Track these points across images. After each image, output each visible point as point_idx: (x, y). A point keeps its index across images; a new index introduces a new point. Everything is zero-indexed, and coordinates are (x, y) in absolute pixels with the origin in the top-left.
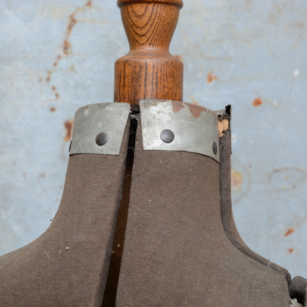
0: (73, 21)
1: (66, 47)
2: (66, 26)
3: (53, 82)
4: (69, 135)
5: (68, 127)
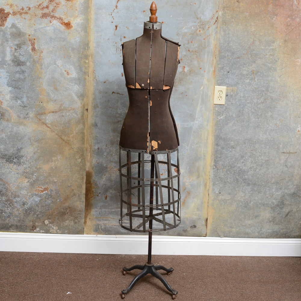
1: (116, 7)
2: (117, 2)
4: (116, 29)
5: (116, 27)
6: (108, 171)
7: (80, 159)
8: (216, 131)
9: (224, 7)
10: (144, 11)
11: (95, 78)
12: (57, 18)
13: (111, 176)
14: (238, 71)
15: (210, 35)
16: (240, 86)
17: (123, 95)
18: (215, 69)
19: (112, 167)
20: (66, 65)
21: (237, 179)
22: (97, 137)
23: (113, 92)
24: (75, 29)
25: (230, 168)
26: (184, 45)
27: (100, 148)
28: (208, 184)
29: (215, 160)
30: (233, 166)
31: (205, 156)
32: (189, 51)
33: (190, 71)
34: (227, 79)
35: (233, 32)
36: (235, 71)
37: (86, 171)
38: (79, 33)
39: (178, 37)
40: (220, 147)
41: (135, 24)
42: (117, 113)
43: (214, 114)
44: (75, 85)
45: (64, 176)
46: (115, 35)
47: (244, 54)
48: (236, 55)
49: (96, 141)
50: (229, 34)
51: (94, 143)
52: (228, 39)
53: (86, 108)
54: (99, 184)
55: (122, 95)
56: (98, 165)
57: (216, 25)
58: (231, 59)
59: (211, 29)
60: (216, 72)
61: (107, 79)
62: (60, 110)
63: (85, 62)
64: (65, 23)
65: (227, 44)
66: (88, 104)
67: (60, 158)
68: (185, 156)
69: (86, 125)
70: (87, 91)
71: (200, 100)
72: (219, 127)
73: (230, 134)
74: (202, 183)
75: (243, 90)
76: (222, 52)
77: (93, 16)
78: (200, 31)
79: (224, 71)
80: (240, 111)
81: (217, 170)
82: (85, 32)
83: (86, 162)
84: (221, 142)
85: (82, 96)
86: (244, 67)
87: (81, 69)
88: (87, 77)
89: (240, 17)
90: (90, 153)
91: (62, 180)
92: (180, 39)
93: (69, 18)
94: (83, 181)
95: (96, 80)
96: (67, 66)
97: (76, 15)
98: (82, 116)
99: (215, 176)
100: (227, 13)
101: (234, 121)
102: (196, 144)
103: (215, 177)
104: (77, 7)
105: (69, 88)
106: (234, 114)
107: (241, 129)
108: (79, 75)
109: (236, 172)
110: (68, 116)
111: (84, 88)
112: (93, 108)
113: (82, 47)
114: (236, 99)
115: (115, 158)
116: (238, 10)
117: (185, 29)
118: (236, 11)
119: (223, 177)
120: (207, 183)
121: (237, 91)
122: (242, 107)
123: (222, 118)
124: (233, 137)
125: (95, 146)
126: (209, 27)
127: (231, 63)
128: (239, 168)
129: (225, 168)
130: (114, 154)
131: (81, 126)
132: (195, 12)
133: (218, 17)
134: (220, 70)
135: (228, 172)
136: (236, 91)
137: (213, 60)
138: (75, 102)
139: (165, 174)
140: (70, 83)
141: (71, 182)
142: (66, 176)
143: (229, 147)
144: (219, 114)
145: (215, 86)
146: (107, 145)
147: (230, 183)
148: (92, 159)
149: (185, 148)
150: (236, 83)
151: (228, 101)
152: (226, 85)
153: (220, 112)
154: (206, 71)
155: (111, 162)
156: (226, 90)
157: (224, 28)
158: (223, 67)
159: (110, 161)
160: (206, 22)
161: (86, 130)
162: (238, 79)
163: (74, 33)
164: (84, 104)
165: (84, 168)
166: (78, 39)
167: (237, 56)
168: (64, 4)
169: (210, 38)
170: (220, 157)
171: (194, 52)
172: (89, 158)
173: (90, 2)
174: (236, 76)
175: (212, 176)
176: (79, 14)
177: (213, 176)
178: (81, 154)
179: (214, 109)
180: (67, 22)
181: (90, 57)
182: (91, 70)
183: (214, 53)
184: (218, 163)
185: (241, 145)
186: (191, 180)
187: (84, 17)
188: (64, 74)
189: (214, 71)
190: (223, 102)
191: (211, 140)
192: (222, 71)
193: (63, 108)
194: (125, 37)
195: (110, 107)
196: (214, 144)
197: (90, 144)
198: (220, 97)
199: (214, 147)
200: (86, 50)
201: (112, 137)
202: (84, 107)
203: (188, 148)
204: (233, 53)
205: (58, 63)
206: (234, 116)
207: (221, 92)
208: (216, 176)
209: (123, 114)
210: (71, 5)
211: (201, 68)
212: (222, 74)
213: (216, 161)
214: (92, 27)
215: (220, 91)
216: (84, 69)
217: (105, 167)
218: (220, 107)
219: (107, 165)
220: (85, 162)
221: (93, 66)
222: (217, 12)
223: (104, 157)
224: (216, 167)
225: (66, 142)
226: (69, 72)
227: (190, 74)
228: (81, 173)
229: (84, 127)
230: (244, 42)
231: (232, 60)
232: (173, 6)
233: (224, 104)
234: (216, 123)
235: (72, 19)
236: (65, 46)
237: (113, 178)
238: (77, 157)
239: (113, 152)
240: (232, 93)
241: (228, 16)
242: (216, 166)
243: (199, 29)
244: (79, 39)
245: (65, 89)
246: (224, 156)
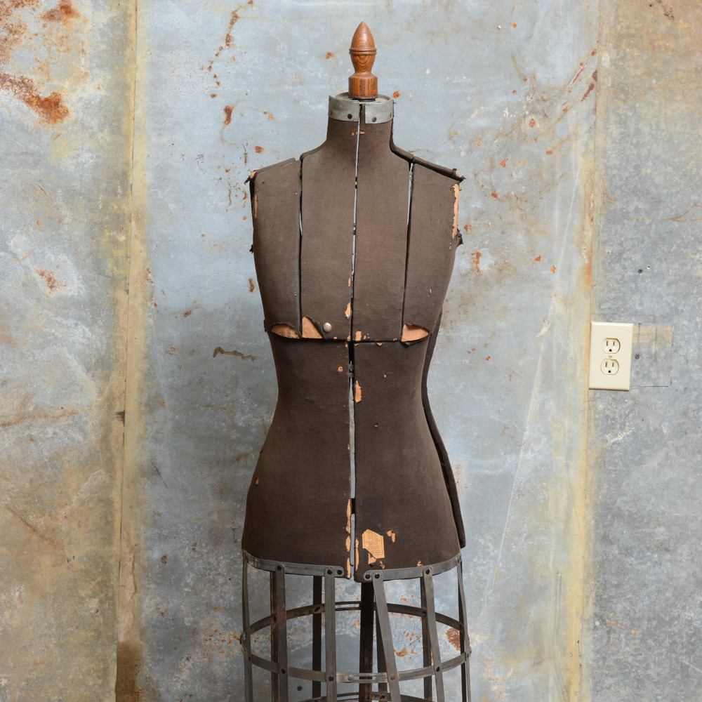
0: (235, 17)
1: (228, 40)
2: (229, 21)
3: (214, 71)
4: (228, 119)
5: (228, 111)
6: (200, 645)
7: (96, 600)
8: (599, 486)
9: (620, 37)
10: (329, 55)
11: (151, 298)
12: (10, 81)
13: (210, 661)
14: (676, 266)
15: (569, 138)
16: (685, 323)
17: (253, 359)
18: (590, 261)
19: (213, 628)
20: (43, 253)
21: (684, 668)
22: (159, 514)
23: (219, 350)
24: (76, 122)
25: (656, 627)
26: (475, 175)
27: (170, 555)
28: (574, 688)
29: (599, 598)
30: (667, 619)
31: (560, 581)
32: (494, 195)
33: (500, 270)
34: (636, 298)
35: (654, 127)
36: (664, 265)
37: (118, 644)
38: (91, 137)
39: (452, 147)
40: (615, 546)
41: (296, 101)
42: (235, 426)
43: (592, 424)
44: (77, 324)
45: (36, 664)
46: (222, 140)
47: (695, 205)
48: (668, 210)
49: (157, 531)
50: (638, 131)
51: (146, 539)
52: (635, 152)
53: (118, 409)
54: (168, 691)
55: (250, 360)
56: (161, 622)
57: (590, 102)
58: (650, 225)
59: (571, 115)
60: (595, 272)
61: (195, 302)
62: (22, 418)
63: (115, 242)
64: (42, 99)
65: (631, 170)
66: (124, 393)
67: (20, 598)
68: (485, 581)
69: (119, 473)
70: (121, 347)
71: (538, 374)
72: (610, 472)
73: (653, 500)
74: (551, 685)
75: (695, 334)
76: (616, 200)
77: (142, 75)
78: (532, 123)
79: (624, 268)
80: (685, 413)
81: (609, 632)
82: (113, 132)
83: (119, 610)
84: (621, 531)
85: (103, 365)
86: (698, 251)
87: (98, 267)
88: (120, 294)
89: (676, 70)
90: (131, 577)
91: (27, 680)
92: (463, 154)
93: (56, 82)
94: (106, 682)
95: (153, 307)
96: (49, 254)
97: (83, 69)
98: (105, 439)
99: (601, 655)
100: (629, 57)
101: (665, 450)
102: (527, 538)
103: (601, 662)
104: (83, 43)
105: (56, 337)
106: (666, 424)
107: (691, 480)
108: (92, 287)
109: (678, 640)
110: (52, 438)
111: (111, 337)
112: (143, 408)
113: (104, 185)
114: (670, 368)
115: (225, 593)
116: (671, 44)
117: (478, 116)
118: (663, 49)
119: (630, 660)
120: (570, 683)
121: (673, 338)
122: (693, 398)
123: (620, 438)
124: (663, 508)
125: (151, 549)
126: (565, 110)
127: (650, 238)
128: (689, 626)
129: (639, 627)
130: (221, 580)
131: (100, 477)
132: (513, 57)
133: (596, 72)
134: (610, 265)
135: (650, 642)
136: (670, 339)
137: (583, 229)
138: (77, 388)
139: (412, 652)
140: (59, 319)
141: (61, 686)
142: (42, 663)
143: (648, 549)
144: (608, 424)
145: (594, 324)
146: (195, 544)
147: (657, 683)
148: (140, 600)
149: (488, 553)
150: (668, 311)
151: (640, 376)
152: (634, 319)
153: (613, 419)
154: (559, 268)
155: (211, 607)
156: (634, 335)
157: (620, 111)
158: (621, 254)
159: (207, 605)
160: (553, 89)
161: (119, 489)
162: (674, 294)
163: (73, 136)
164: (112, 393)
165: (110, 634)
166: (88, 159)
167: (671, 210)
168: (36, 32)
169: (570, 148)
170: (617, 586)
171: (514, 199)
172: (128, 594)
173: (133, 22)
174: (669, 284)
175: (589, 656)
176: (91, 69)
177: (592, 656)
178: (99, 579)
179: (589, 409)
180: (47, 95)
181: (133, 223)
182: (135, 269)
183: (587, 205)
184: (611, 608)
185: (694, 540)
186: (509, 674)
187: (109, 77)
188: (36, 285)
189: (589, 269)
190: (621, 379)
191: (581, 522)
192: (617, 267)
193: (31, 409)
194: (259, 150)
195: (208, 406)
196: (593, 536)
197: (134, 542)
198: (610, 363)
199: (594, 548)
200: (119, 197)
201: (215, 517)
202: (111, 406)
203: (496, 551)
204: (656, 202)
205: (16, 246)
206: (665, 431)
207: (617, 343)
208: (604, 659)
209: (254, 430)
210: (61, 34)
211: (538, 259)
212: (619, 277)
213: (602, 602)
214: (139, 113)
215: (611, 342)
216: (109, 265)
217: (187, 628)
218: (614, 399)
219: (196, 622)
220: (114, 611)
221: (144, 254)
222: (593, 54)
223: (186, 590)
224: (603, 622)
225: (42, 537)
226: (55, 277)
227: (498, 282)
228: (99, 650)
229: (112, 478)
230: (693, 162)
231: (654, 227)
232: (433, 33)
233: (628, 388)
234: (597, 458)
235: (67, 85)
236: (40, 181)
237: (218, 670)
238: (83, 593)
239: (220, 570)
240: (654, 349)
241: (636, 67)
242: (602, 618)
243: (529, 118)
244: (92, 158)
245: (40, 340)
246: (632, 582)
